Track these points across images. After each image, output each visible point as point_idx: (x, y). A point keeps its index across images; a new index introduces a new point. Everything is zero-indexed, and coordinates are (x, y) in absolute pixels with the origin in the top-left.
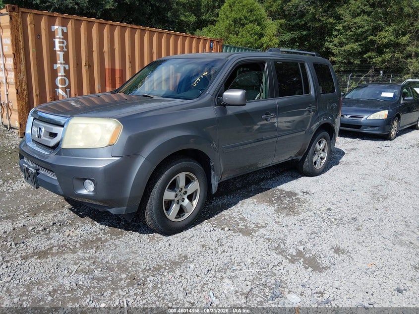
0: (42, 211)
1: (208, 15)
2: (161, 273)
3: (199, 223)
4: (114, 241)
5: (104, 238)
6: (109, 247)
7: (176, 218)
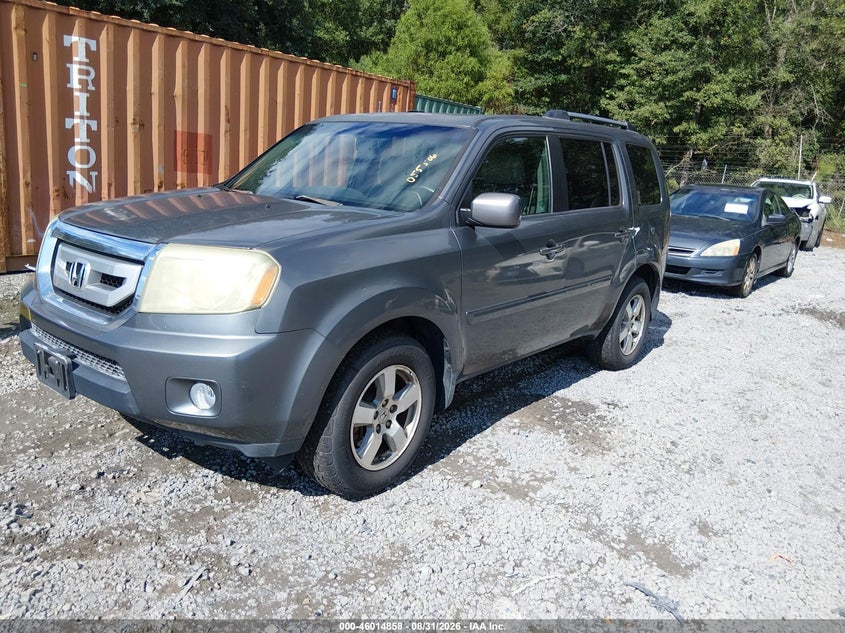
0: (67, 445)
1: (371, 29)
2: (361, 588)
3: (416, 473)
4: (241, 514)
5: (220, 508)
6: (234, 528)
7: (374, 463)
